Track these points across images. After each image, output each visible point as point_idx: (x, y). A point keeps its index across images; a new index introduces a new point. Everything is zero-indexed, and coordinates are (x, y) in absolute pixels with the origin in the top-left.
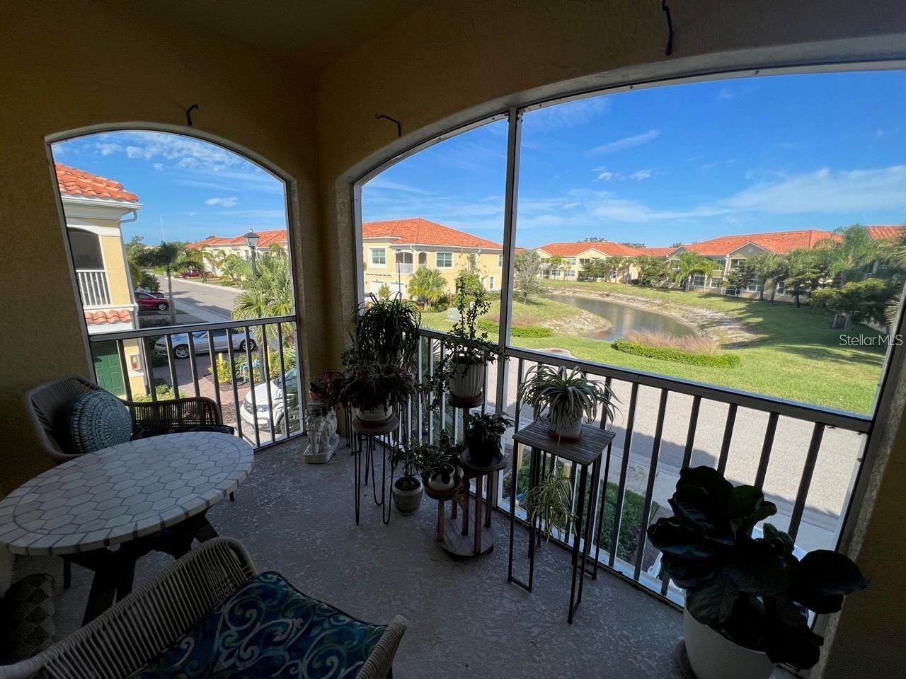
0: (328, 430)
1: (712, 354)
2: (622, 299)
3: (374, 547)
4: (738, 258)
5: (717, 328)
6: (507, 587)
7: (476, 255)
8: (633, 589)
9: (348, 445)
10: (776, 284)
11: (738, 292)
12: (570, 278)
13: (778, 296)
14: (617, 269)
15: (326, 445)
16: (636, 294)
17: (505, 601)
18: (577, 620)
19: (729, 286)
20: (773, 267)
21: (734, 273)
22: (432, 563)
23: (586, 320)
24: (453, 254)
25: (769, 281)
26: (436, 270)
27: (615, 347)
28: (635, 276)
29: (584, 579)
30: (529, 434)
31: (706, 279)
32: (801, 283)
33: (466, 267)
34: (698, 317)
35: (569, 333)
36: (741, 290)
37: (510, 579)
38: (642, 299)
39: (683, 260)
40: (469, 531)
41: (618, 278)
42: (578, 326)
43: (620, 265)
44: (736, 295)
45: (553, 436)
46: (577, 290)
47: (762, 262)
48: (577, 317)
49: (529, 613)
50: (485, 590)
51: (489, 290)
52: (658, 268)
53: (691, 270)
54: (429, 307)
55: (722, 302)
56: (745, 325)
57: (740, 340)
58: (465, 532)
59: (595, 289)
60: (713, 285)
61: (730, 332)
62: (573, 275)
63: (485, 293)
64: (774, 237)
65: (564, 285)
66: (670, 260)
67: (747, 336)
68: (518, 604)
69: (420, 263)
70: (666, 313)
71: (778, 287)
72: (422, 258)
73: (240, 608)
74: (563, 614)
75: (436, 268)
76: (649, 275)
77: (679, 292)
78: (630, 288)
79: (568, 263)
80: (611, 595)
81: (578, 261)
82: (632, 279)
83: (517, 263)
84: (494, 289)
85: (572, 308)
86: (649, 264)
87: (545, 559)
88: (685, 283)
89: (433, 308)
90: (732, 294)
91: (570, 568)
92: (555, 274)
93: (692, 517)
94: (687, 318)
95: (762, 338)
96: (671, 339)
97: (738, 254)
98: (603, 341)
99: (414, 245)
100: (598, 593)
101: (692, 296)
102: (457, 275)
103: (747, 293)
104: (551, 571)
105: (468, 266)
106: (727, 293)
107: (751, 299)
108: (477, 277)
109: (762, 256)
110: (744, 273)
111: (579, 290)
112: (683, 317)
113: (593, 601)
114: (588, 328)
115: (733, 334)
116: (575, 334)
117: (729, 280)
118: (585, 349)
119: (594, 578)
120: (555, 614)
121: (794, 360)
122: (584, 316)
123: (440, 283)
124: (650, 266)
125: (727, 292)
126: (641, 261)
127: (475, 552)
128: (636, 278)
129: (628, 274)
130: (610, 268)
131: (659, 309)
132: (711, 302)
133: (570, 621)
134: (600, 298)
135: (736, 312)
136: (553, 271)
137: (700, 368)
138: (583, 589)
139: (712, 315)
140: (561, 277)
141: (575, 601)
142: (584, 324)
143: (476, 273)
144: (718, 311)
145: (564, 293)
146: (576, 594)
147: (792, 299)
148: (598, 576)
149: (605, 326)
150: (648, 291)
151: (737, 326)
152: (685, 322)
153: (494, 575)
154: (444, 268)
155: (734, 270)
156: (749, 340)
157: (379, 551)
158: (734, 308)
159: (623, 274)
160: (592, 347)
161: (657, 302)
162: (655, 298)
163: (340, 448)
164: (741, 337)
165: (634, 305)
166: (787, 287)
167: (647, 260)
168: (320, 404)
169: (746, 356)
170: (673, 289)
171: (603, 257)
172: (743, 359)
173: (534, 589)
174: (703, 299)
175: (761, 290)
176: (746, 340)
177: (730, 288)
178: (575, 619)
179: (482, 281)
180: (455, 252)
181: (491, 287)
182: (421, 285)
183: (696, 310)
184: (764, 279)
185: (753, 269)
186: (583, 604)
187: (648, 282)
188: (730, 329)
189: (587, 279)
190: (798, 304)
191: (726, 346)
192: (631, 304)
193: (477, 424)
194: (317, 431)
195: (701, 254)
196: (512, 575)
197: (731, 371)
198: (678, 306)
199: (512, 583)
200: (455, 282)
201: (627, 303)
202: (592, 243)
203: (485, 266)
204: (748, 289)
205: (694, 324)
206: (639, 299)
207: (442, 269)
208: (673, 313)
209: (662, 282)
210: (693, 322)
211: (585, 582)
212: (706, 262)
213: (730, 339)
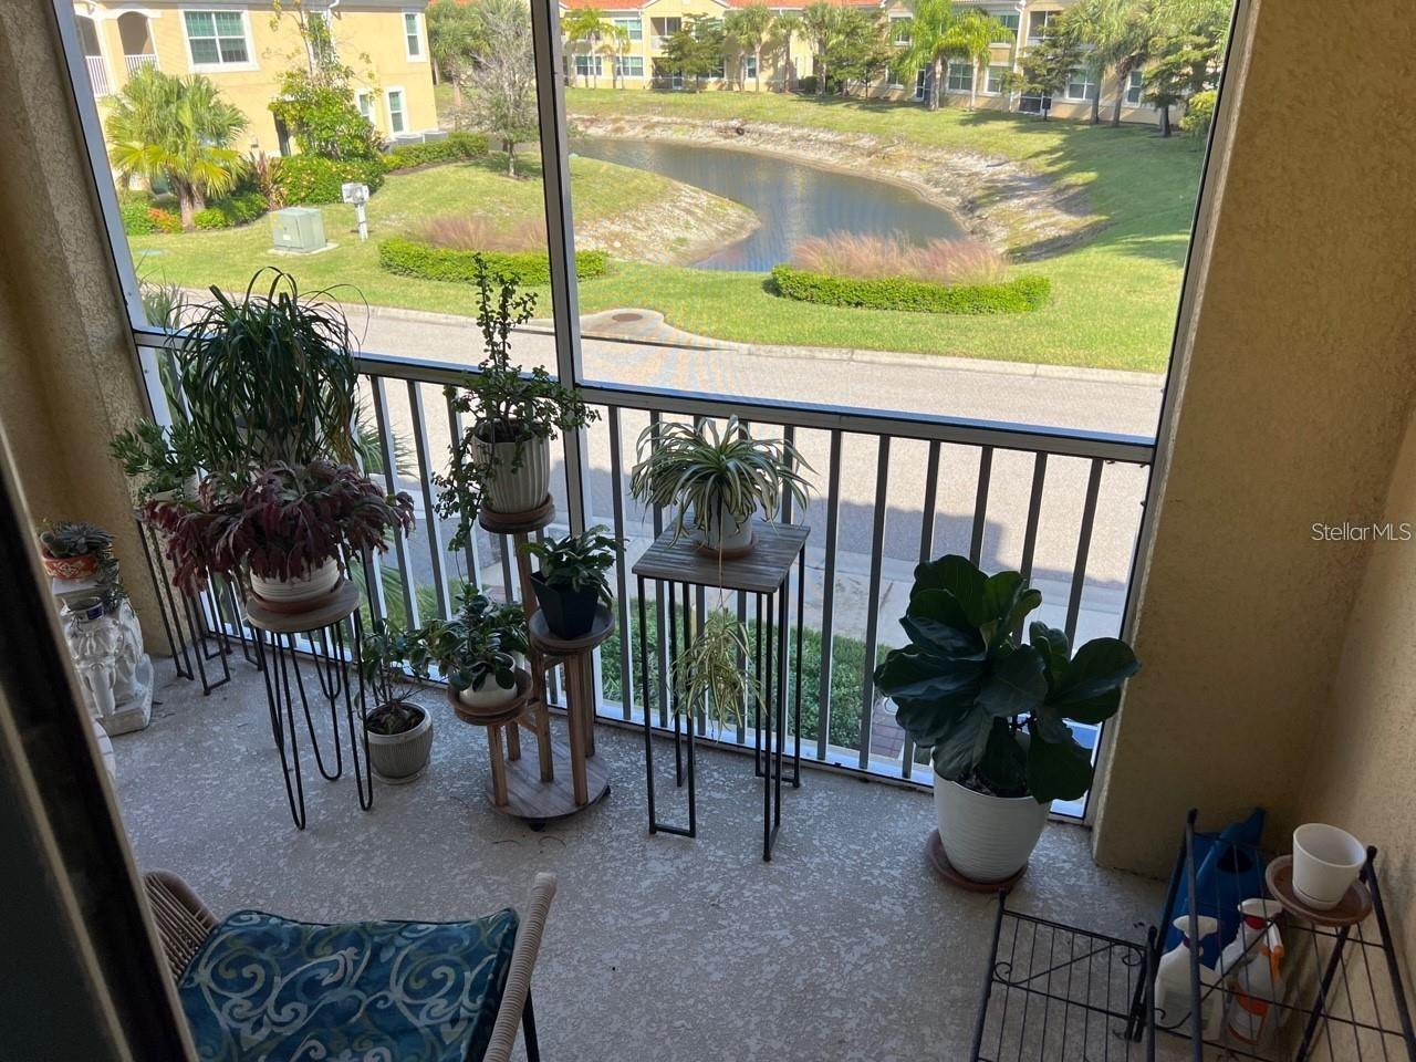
0: (128, 647)
1: (991, 281)
2: (778, 140)
3: (361, 855)
4: (1046, 8)
5: (1002, 206)
6: (650, 844)
7: (327, 15)
8: (860, 784)
9: (184, 675)
10: (1124, 78)
11: (1047, 105)
12: (630, 81)
13: (1129, 110)
14: (758, 49)
15: (129, 685)
16: (811, 123)
17: (652, 865)
18: (777, 854)
19: (1027, 87)
20: (1118, 32)
21: (1037, 52)
22: (496, 848)
23: (689, 212)
24: (246, 15)
25: (1111, 72)
26: (198, 79)
27: (773, 287)
28: (804, 70)
29: (781, 791)
31: (975, 70)
32: (1173, 75)
33: (302, 60)
34: (962, 180)
35: (651, 256)
36: (1054, 98)
37: (654, 829)
38: (830, 137)
39: (919, 17)
40: (555, 773)
41: (764, 76)
42: (671, 233)
43: (765, 37)
44: (1042, 111)
45: (706, 555)
46: (656, 119)
47: (1095, 19)
48: (667, 205)
49: (698, 868)
50: (613, 858)
51: (391, 136)
52: (860, 41)
53: (940, 45)
54: (200, 209)
55: (1012, 135)
56: (1060, 192)
57: (1052, 233)
58: (548, 777)
59: (705, 114)
60: (993, 86)
61: (1031, 213)
62: (639, 71)
63: (382, 147)
65: (616, 106)
66: (890, 16)
67: (1065, 223)
68: (678, 861)
69: (127, 51)
70: (887, 174)
71: (1128, 86)
72: (134, 34)
73: (227, 969)
74: (754, 852)
75: (193, 68)
76: (839, 63)
77: (913, 110)
78: (795, 105)
79: (621, 33)
80: (826, 803)
81: (647, 26)
82: (799, 76)
83: (469, 40)
84: (408, 131)
85: (650, 179)
86: (838, 32)
87: (708, 781)
88: (928, 84)
89: (219, 215)
90: (1034, 112)
91: (755, 782)
92: (585, 71)
93: (933, 637)
94: (937, 184)
95: (1096, 223)
96: (902, 251)
98: (742, 274)
100: (807, 805)
101: (943, 121)
102: (274, 93)
103: (1066, 106)
104: (724, 797)
105: (305, 56)
106: (1023, 107)
107: (1072, 122)
108: (347, 94)
110: (1059, 51)
111: (660, 118)
112: (928, 181)
113: (798, 820)
114: (700, 235)
115: (1038, 218)
116: (666, 257)
117: (1027, 71)
118: (698, 303)
119: (796, 784)
120: (742, 856)
121: (1152, 274)
122: (685, 202)
123: (221, 128)
124: (842, 37)
125: (1024, 105)
126: (818, 23)
127: (577, 804)
128: (809, 73)
129: (788, 61)
130: (737, 45)
131: (871, 164)
132: (989, 134)
133: (767, 858)
134: (720, 142)
135: (1043, 159)
136: (580, 60)
137: (968, 320)
138: (782, 806)
139: (991, 170)
140: (604, 80)
141: (772, 824)
142: (687, 226)
143: (339, 83)
144: (1004, 158)
145: (617, 130)
146: (772, 818)
147: (1153, 116)
148: (802, 781)
149: (741, 226)
150: (842, 113)
151: (1044, 196)
152: (933, 195)
153: (623, 831)
154: (222, 67)
155: (1035, 43)
156: (1069, 232)
157: (377, 861)
158: (1038, 150)
159: (775, 64)
160: (718, 296)
161: (866, 142)
162: (858, 131)
163: (162, 686)
164: (1053, 225)
165: (809, 155)
166: (1145, 86)
167: (832, 19)
168: (91, 586)
169: (1062, 275)
170: (901, 103)
171: (716, 10)
172: (1057, 286)
173: (699, 831)
174: (970, 126)
175: (1095, 96)
176: (1063, 233)
177: (1029, 93)
178: (775, 853)
179: (364, 108)
180: (253, 7)
181: (398, 125)
182: (155, 136)
183: (957, 160)
184: (1100, 64)
185: (1078, 38)
186: (785, 828)
187: (840, 84)
188: (1030, 206)
189: (678, 83)
190: (1168, 129)
191: (1021, 254)
192: (801, 153)
193: (553, 559)
194: (106, 654)
196: (656, 822)
197: (1032, 318)
198: (915, 153)
199: (658, 833)
200: (271, 114)
201: (789, 152)
203: (366, 58)
204: (1067, 93)
205: (953, 199)
206: (821, 136)
207: (218, 71)
208: (904, 174)
209: (874, 84)
210: (948, 194)
211: (784, 796)
212: (975, 21)
213: (1029, 235)
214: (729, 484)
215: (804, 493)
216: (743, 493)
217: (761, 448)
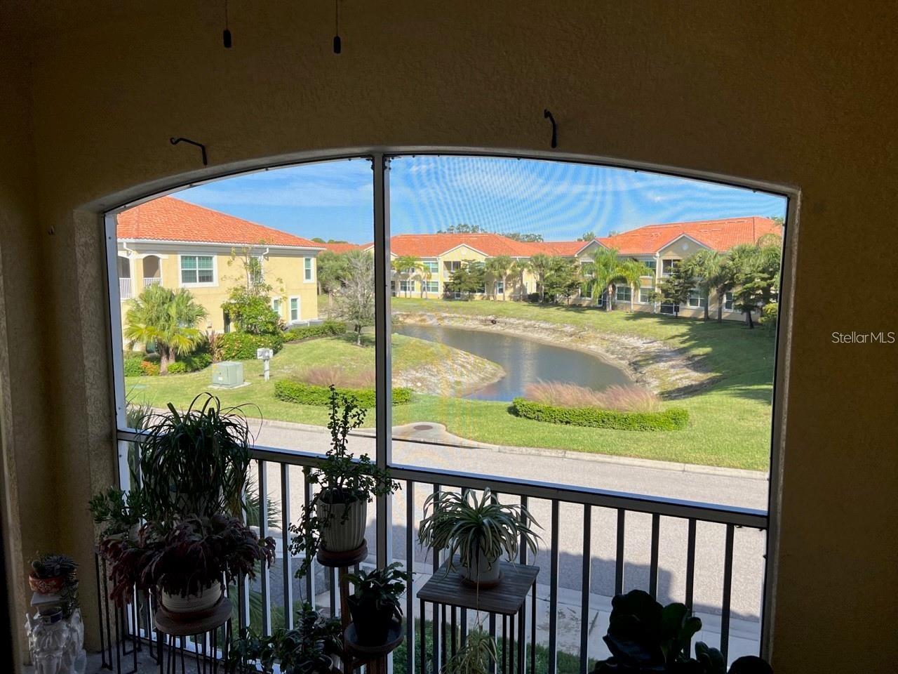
0: (73, 644)
1: (651, 411)
2: (517, 327)
4: (672, 258)
5: (655, 366)
7: (261, 258)
9: (107, 666)
10: (722, 296)
11: (677, 310)
12: (431, 295)
13: (727, 314)
14: (504, 278)
16: (536, 318)
19: (664, 300)
20: (716, 271)
21: (668, 281)
23: (463, 366)
24: (215, 258)
25: (714, 292)
26: (183, 291)
27: (514, 411)
28: (531, 289)
30: (436, 588)
31: (632, 290)
32: (751, 294)
33: (243, 282)
34: (628, 351)
35: (439, 391)
36: (681, 306)
38: (547, 326)
39: (598, 262)
41: (508, 293)
42: (452, 378)
43: (509, 272)
44: (674, 313)
45: (468, 585)
46: (444, 315)
47: (701, 264)
48: (450, 362)
51: (289, 322)
52: (564, 274)
53: (611, 276)
54: (172, 361)
55: (657, 326)
56: (689, 359)
57: (686, 383)
59: (474, 312)
60: (643, 299)
61: (672, 371)
62: (436, 289)
63: (284, 328)
64: (710, 226)
65: (422, 308)
66: (581, 261)
67: (694, 377)
69: (145, 276)
70: (582, 347)
71: (725, 300)
72: (151, 267)
75: (181, 285)
76: (552, 286)
77: (597, 312)
78: (525, 308)
79: (426, 269)
81: (441, 266)
82: (528, 292)
83: (340, 272)
84: (299, 320)
85: (439, 347)
86: (551, 269)
88: (605, 298)
89: (182, 365)
90: (669, 313)
92: (405, 289)
93: (628, 651)
94: (613, 353)
95: (714, 377)
97: (670, 253)
98: (495, 403)
99: (132, 240)
101: (615, 318)
102: (225, 298)
103: (688, 310)
105: (246, 280)
106: (662, 311)
107: (693, 319)
108: (267, 299)
109: (700, 254)
110: (681, 281)
111: (447, 315)
112: (607, 351)
114: (469, 380)
115: (677, 374)
116: (448, 392)
117: (663, 291)
118: (468, 420)
122: (460, 360)
123: (192, 315)
124: (553, 272)
125: (663, 309)
126: (540, 265)
128: (534, 291)
129: (522, 285)
130: (491, 276)
131: (572, 341)
132: (643, 325)
134: (483, 328)
135: (677, 340)
136: (402, 283)
137: (638, 435)
139: (646, 345)
140: (416, 293)
142: (461, 374)
143: (263, 293)
144: (653, 338)
145: (424, 320)
147: (744, 318)
149: (494, 375)
150: (553, 311)
151: (678, 361)
152: (611, 359)
154: (198, 284)
155: (667, 276)
156: (697, 383)
158: (674, 334)
159: (514, 286)
160: (479, 415)
161: (569, 329)
162: (563, 323)
164: (687, 378)
165: (536, 336)
166: (734, 301)
167: (547, 263)
169: (695, 408)
170: (589, 308)
171: (480, 258)
172: (693, 415)
174: (631, 322)
175: (705, 304)
176: (694, 383)
177: (665, 303)
179: (276, 307)
180: (219, 254)
181: (294, 316)
182: (152, 322)
183: (624, 339)
184: (706, 288)
185: (692, 274)
187: (552, 297)
188: (673, 367)
189: (458, 296)
190: (752, 324)
191: (668, 395)
192: (530, 334)
195: (622, 252)
197: (678, 434)
198: (598, 335)
200: (222, 310)
201: (523, 334)
202: (463, 234)
203: (280, 280)
204: (688, 304)
205: (623, 362)
206: (542, 325)
207: (195, 287)
208: (592, 347)
209: (573, 297)
210: (621, 359)
212: (630, 264)
213: (673, 383)
214: (484, 535)
215: (535, 542)
216: (493, 541)
217: (505, 510)
